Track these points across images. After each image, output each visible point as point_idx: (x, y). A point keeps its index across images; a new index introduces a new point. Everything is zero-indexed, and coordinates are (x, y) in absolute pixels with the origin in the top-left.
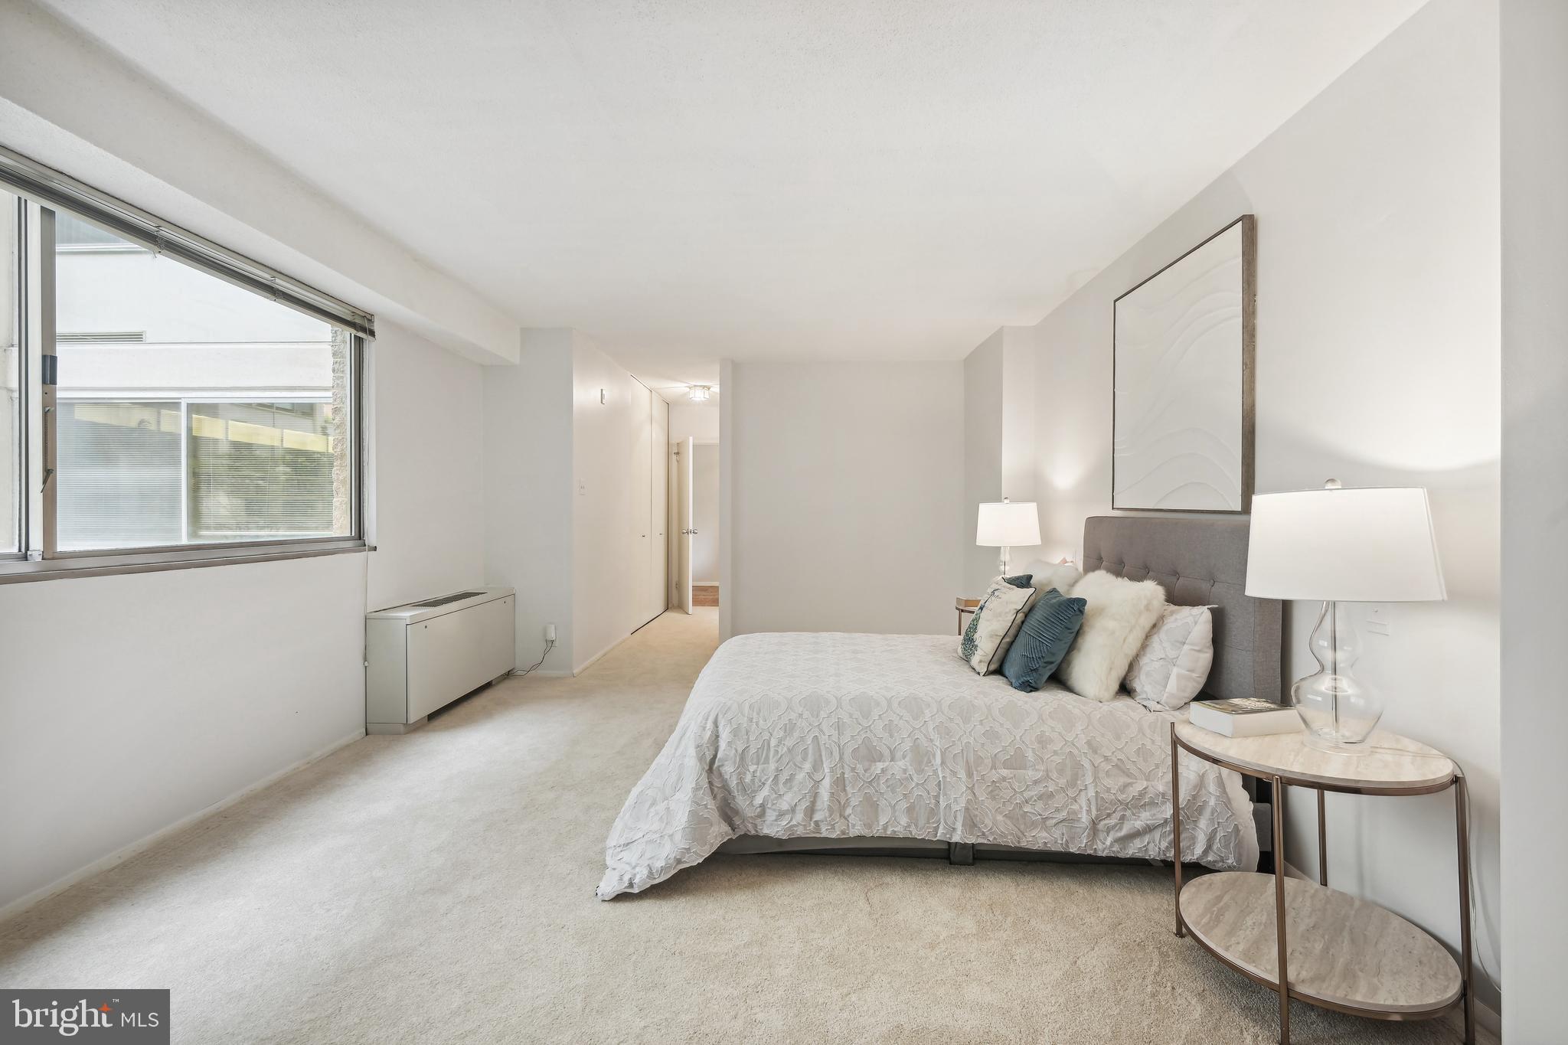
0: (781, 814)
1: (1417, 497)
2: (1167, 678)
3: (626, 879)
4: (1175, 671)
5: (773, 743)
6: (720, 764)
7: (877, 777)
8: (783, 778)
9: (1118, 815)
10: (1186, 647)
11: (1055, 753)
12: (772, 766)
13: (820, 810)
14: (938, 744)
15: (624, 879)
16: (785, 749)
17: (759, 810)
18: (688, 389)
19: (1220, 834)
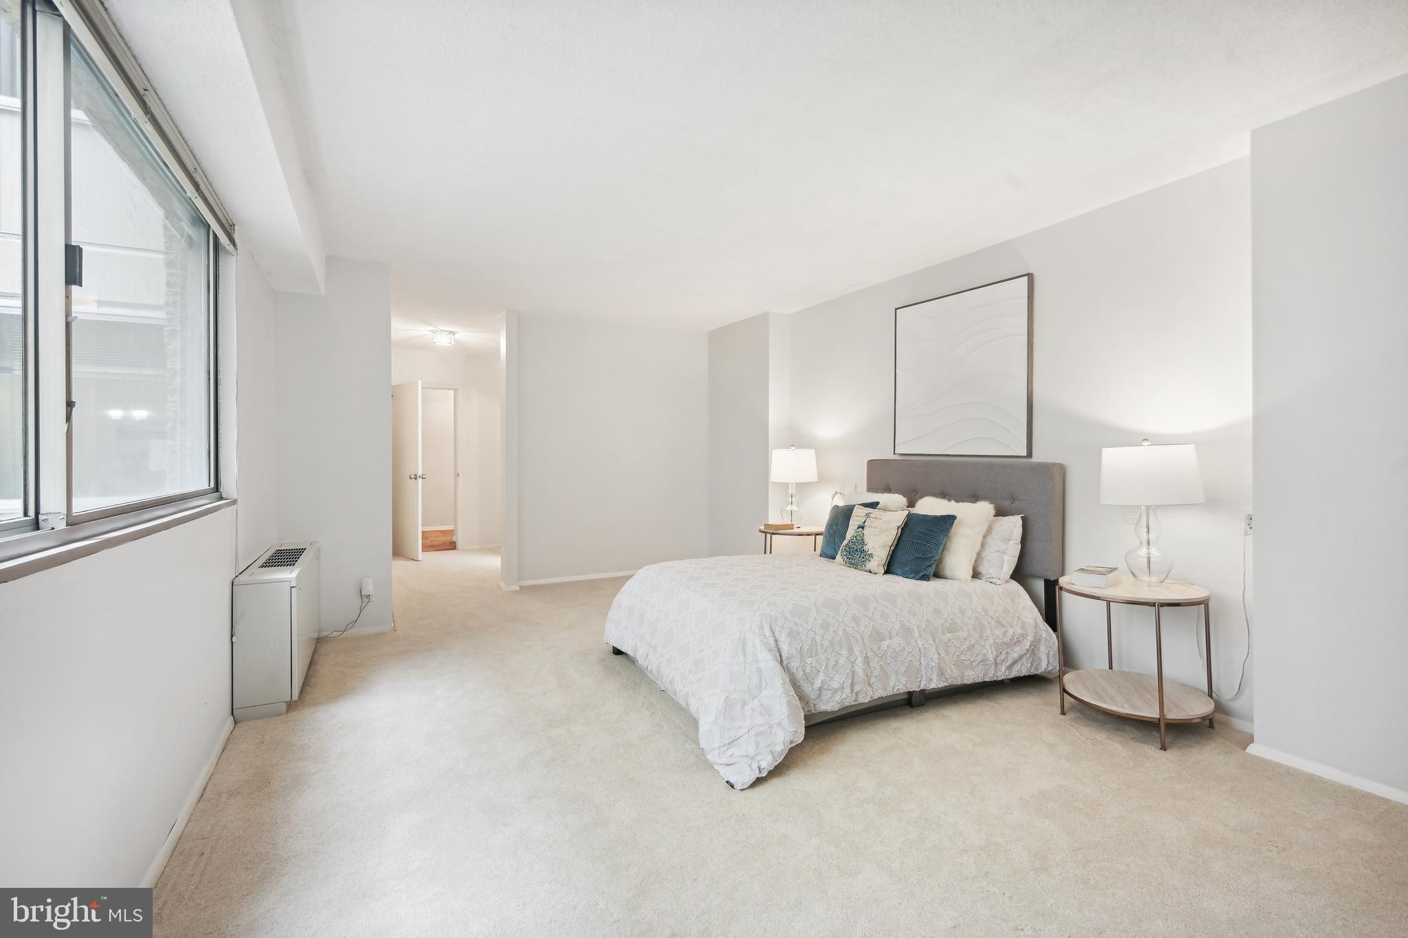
0: (835, 691)
1: (1190, 449)
2: (1003, 562)
3: (755, 766)
4: (1006, 558)
5: (818, 639)
6: (788, 661)
7: (886, 652)
8: (832, 663)
9: (1004, 653)
10: (1011, 542)
11: (970, 618)
12: (822, 657)
13: (858, 683)
14: (913, 622)
15: (753, 768)
16: (827, 642)
17: (817, 692)
18: (433, 334)
19: (1052, 653)
